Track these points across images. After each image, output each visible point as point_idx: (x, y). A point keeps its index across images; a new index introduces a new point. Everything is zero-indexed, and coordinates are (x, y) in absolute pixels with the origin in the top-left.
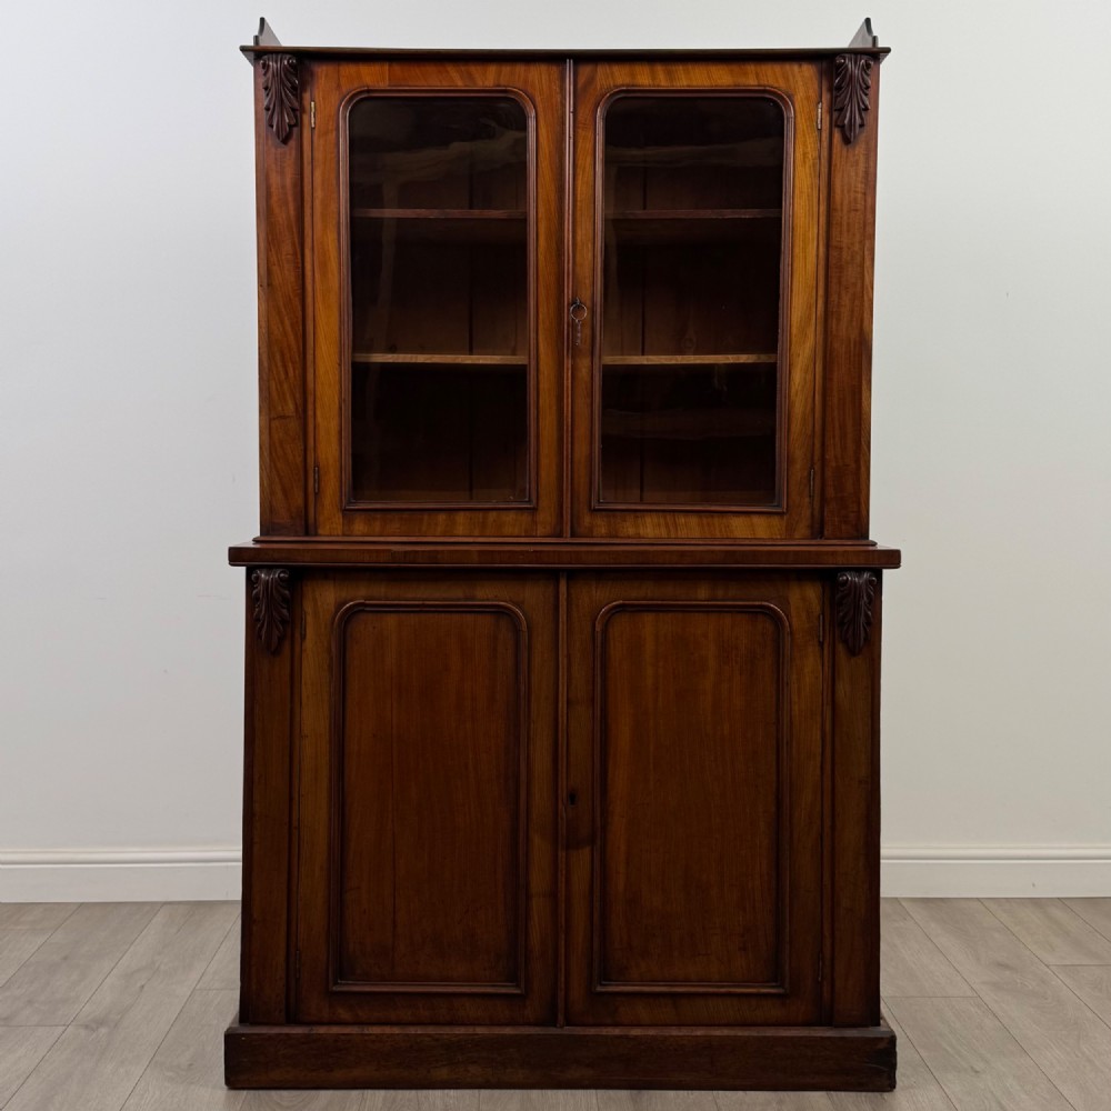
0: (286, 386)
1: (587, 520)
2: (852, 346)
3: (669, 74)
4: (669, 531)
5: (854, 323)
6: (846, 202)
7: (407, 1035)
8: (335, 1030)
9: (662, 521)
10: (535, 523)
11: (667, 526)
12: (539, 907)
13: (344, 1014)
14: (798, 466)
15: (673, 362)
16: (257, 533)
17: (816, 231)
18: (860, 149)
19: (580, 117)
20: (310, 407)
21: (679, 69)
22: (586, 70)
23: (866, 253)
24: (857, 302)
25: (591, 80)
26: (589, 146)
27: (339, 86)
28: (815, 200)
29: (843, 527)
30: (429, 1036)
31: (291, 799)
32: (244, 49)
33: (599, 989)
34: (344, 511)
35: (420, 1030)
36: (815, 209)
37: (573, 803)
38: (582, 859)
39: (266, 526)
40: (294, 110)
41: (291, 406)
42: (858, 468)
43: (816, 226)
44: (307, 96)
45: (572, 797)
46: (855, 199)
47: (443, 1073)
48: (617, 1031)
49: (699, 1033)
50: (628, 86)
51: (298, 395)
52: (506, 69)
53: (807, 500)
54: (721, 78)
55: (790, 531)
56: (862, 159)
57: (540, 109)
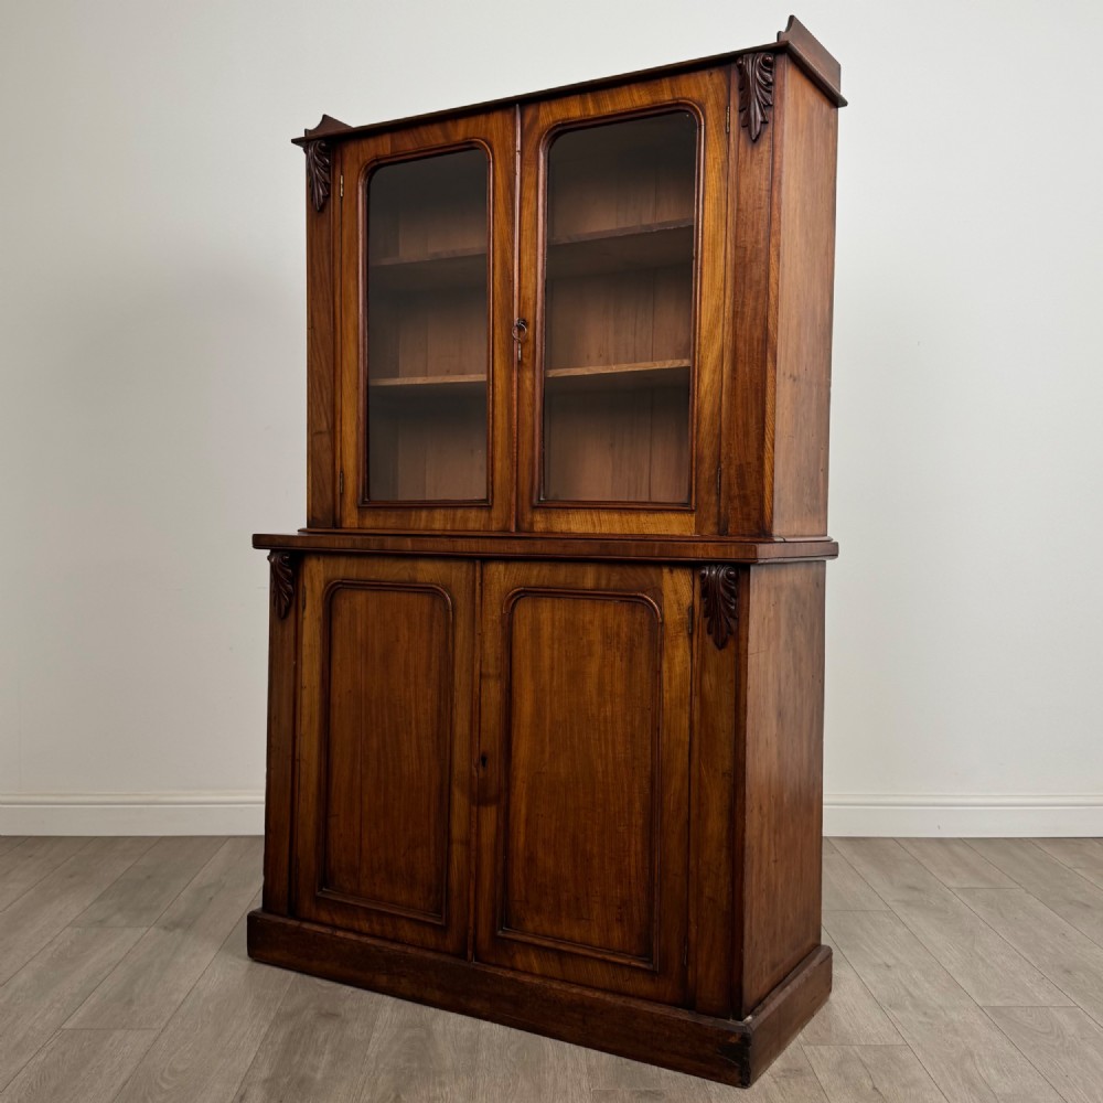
0: (322, 409)
1: (528, 516)
2: (755, 343)
3: (597, 103)
4: (595, 526)
5: (758, 321)
6: (751, 201)
7: (360, 943)
8: (316, 928)
9: (588, 517)
10: (490, 519)
11: (593, 524)
12: (457, 851)
13: (324, 917)
14: (707, 465)
15: (609, 371)
16: (304, 525)
17: (724, 233)
18: (764, 147)
19: (526, 154)
20: (338, 423)
21: (605, 96)
22: (530, 112)
23: (772, 249)
24: (761, 300)
25: (535, 119)
26: (533, 179)
27: (358, 160)
28: (724, 203)
29: (746, 524)
30: (375, 946)
31: (294, 737)
32: (295, 141)
33: (500, 933)
34: (359, 507)
35: (369, 941)
36: (724, 211)
37: (484, 764)
38: (490, 816)
39: (312, 521)
40: (326, 183)
41: (325, 424)
42: (762, 465)
43: (724, 229)
44: (338, 172)
45: (484, 759)
46: (760, 198)
47: (383, 980)
48: (510, 975)
49: (574, 991)
50: (564, 120)
51: (329, 415)
52: (472, 122)
53: (714, 498)
54: (638, 98)
55: (699, 526)
56: (766, 156)
57: (496, 153)
